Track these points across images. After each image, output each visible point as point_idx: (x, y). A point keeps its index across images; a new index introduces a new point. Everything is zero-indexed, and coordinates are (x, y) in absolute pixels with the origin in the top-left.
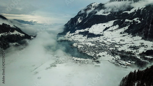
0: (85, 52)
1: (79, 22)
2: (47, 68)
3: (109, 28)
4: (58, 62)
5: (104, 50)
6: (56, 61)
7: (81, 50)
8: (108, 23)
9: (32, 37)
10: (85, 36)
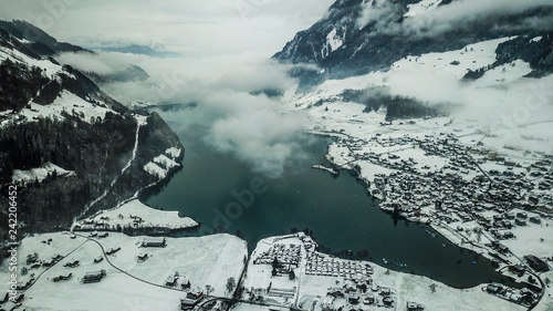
1: (334, 48)
3: (481, 73)
7: (389, 200)
8: (469, 52)
9: (141, 120)
10: (376, 109)
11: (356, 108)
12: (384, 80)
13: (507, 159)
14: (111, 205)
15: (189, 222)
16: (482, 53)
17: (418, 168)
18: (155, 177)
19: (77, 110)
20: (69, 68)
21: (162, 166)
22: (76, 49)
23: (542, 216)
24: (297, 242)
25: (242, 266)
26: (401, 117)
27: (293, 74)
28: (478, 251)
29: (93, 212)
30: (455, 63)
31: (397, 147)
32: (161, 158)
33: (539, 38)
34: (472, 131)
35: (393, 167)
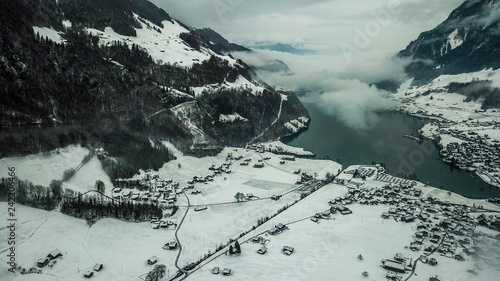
0: (472, 169)
1: (453, 47)
2: (318, 217)
4: (357, 195)
6: (353, 193)
7: (451, 157)
9: (284, 97)
10: (475, 100)
12: (490, 76)
14: (266, 140)
15: (309, 153)
17: (489, 142)
18: (291, 131)
19: (248, 87)
20: (240, 61)
21: (296, 126)
24: (373, 168)
25: (337, 172)
26: (496, 106)
29: (256, 142)
31: (481, 127)
32: (295, 121)
35: (467, 139)
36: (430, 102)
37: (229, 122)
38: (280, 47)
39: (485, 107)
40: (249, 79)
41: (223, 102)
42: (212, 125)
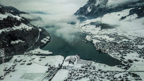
0: (106, 52)
3: (125, 17)
5: (131, 49)
7: (98, 48)
8: (123, 12)
9: (40, 30)
10: (98, 27)
11: (93, 27)
12: (101, 19)
13: (129, 38)
14: (33, 49)
15: (51, 53)
16: (126, 12)
17: (107, 41)
18: (43, 43)
19: (25, 28)
20: (23, 18)
21: (45, 41)
22: (24, 13)
23: (134, 51)
24: (75, 57)
25: (62, 62)
26: (105, 29)
27: (78, 18)
28: (117, 59)
29: (29, 51)
30: (119, 15)
31: (103, 36)
32: (45, 39)
33: (140, 8)
34: (122, 32)
35: (101, 41)
36: (86, 28)
37: (16, 44)
38: (39, 13)
39: (102, 29)
40: (26, 24)
41: (13, 36)
42: (7, 47)
